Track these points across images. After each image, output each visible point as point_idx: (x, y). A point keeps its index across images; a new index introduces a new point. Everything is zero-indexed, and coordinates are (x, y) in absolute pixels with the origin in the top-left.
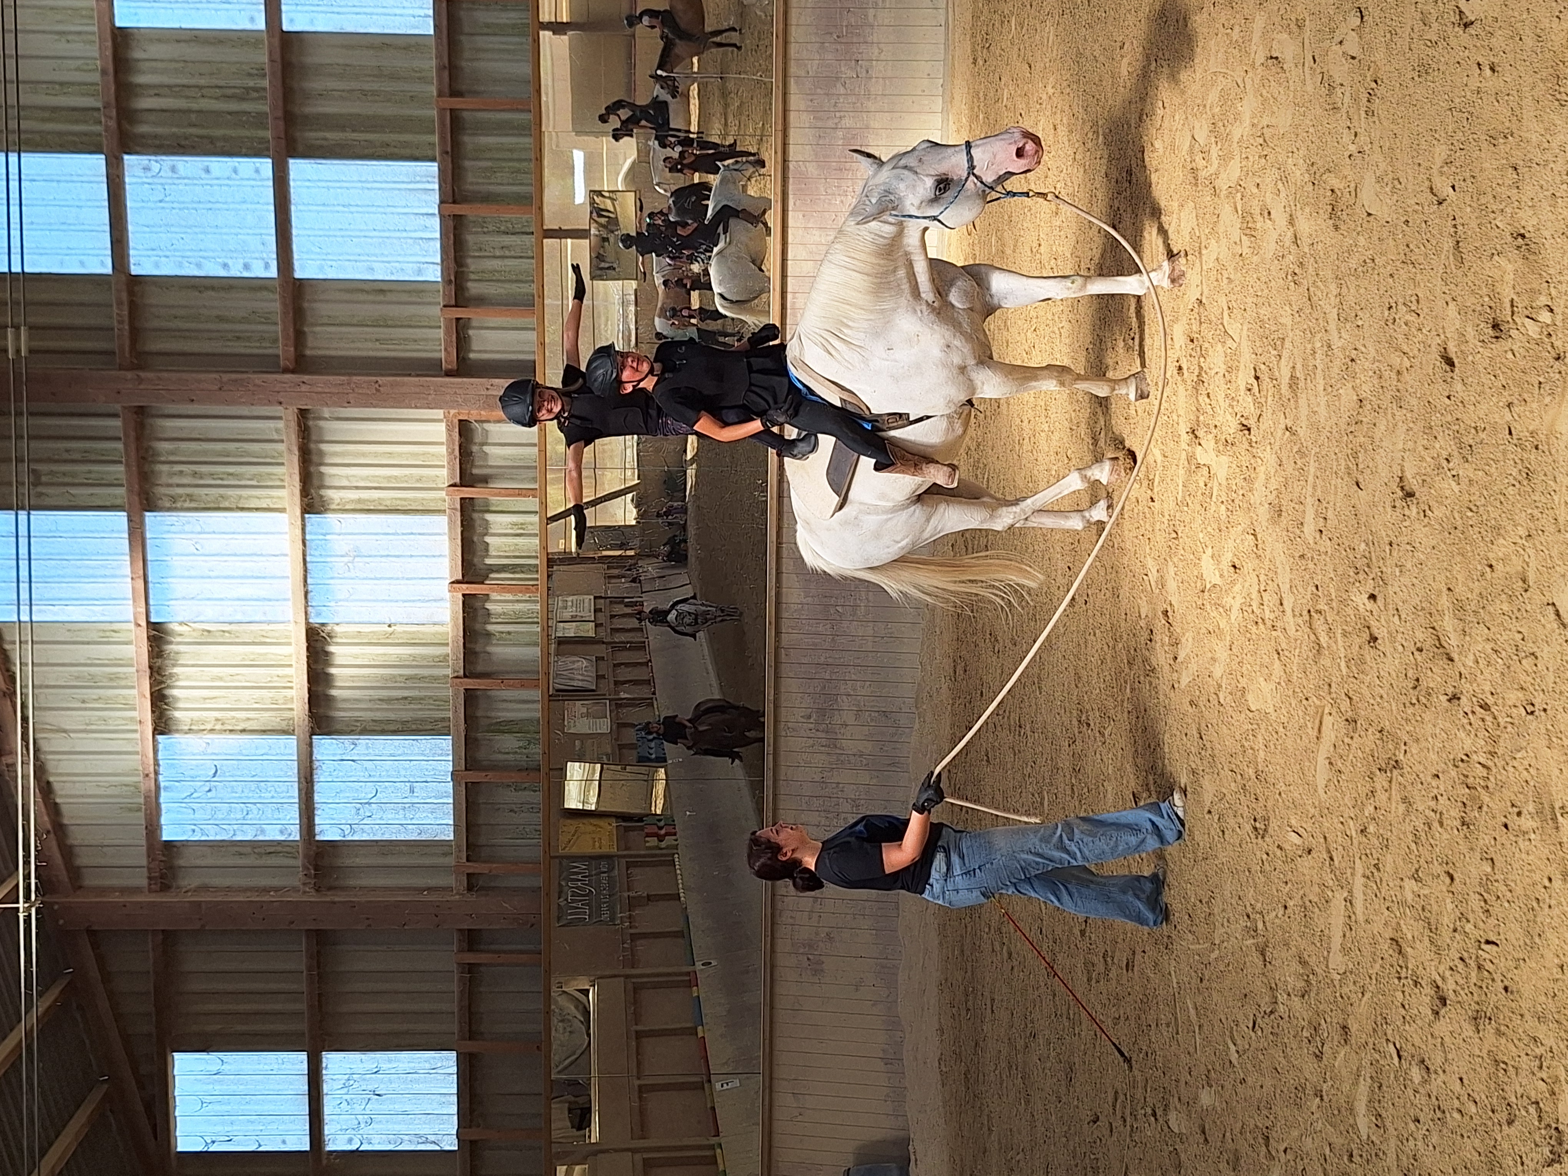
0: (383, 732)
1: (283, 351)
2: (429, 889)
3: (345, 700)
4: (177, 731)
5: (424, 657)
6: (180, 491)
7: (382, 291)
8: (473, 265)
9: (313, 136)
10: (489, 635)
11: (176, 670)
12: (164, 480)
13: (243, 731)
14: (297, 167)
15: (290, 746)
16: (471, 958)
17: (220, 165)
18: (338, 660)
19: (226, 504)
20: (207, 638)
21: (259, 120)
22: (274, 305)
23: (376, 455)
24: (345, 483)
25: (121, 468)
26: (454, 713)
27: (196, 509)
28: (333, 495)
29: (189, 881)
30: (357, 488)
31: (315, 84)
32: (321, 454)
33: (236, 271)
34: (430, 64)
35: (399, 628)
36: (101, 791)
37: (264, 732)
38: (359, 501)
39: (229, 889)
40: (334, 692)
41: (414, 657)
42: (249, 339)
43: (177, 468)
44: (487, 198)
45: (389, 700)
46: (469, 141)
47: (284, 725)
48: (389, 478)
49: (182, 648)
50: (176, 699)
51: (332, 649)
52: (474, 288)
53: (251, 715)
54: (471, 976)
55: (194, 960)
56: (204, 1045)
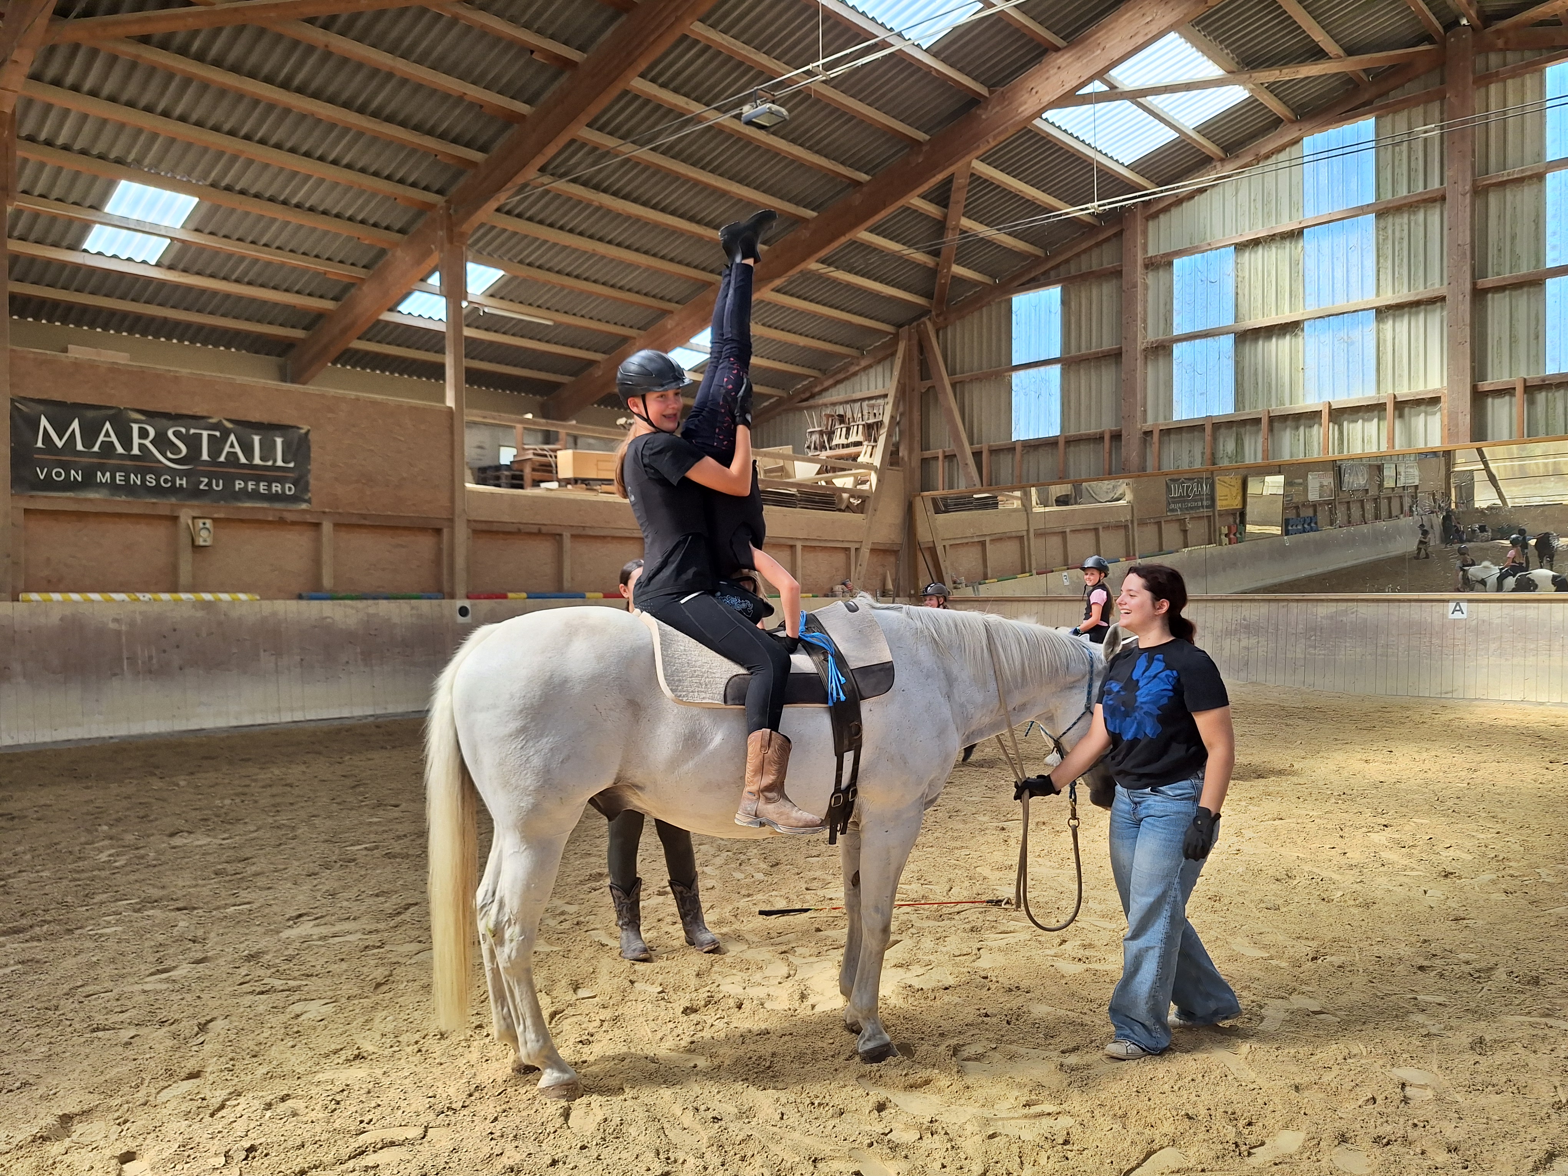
0: (1236, 373)
1: (1490, 281)
2: (1145, 411)
3: (1256, 349)
4: (1237, 257)
5: (1283, 392)
6: (1390, 232)
7: (1537, 337)
8: (1559, 393)
10: (1297, 428)
11: (1274, 249)
12: (1398, 221)
13: (1237, 294)
15: (1228, 321)
16: (1107, 437)
18: (1280, 342)
19: (1381, 260)
20: (1294, 264)
22: (1525, 269)
23: (1417, 347)
24: (1397, 331)
25: (1405, 193)
26: (1248, 413)
27: (1378, 244)
28: (1388, 325)
29: (1151, 279)
30: (1394, 339)
32: (1417, 313)
35: (1301, 374)
36: (1201, 220)
37: (1237, 306)
38: (1385, 341)
39: (1146, 301)
40: (1260, 343)
41: (1283, 386)
42: (1499, 257)
43: (1406, 227)
45: (1256, 374)
47: (1240, 316)
48: (1401, 357)
49: (1287, 250)
50: (1256, 252)
51: (1288, 337)
52: (1540, 397)
53: (1247, 297)
54: (1098, 439)
55: (1108, 289)
56: (1065, 302)
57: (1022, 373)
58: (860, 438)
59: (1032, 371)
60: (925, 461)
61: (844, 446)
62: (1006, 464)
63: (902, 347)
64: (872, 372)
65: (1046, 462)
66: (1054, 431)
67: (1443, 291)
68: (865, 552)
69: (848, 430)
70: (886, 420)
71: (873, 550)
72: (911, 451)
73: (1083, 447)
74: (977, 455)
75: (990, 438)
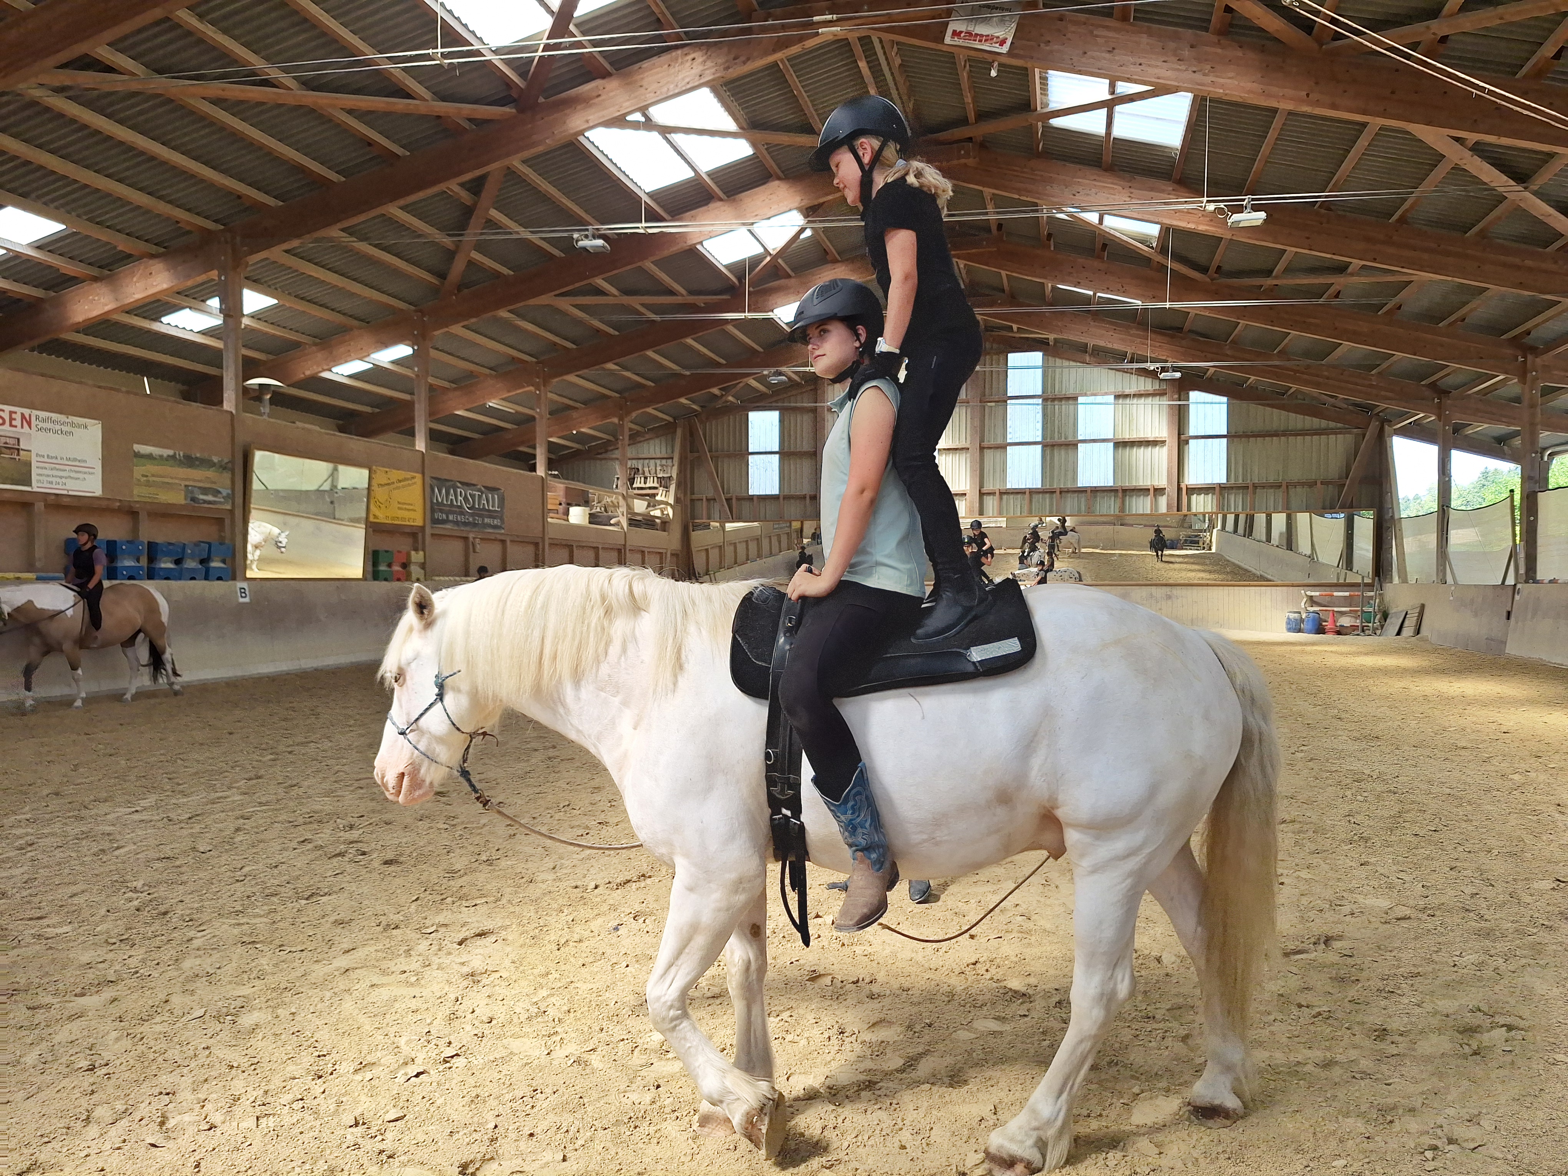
1: (986, 444)
7: (1004, 470)
8: (1012, 496)
9: (1048, 451)
14: (1039, 447)
17: (1039, 426)
21: (1052, 437)
22: (999, 441)
31: (1063, 452)
33: (1009, 430)
34: (1069, 485)
42: (990, 434)
44: (1031, 501)
46: (1048, 495)
52: (1005, 497)
54: (804, 497)
55: (807, 419)
56: (781, 421)
57: (756, 456)
58: (655, 485)
59: (762, 456)
60: (692, 500)
61: (642, 488)
62: (746, 506)
63: (679, 432)
64: (652, 442)
65: (771, 507)
66: (775, 491)
67: (967, 446)
68: (669, 555)
69: (646, 478)
70: (674, 476)
71: (672, 555)
72: (685, 494)
73: (792, 501)
74: (728, 500)
75: (735, 492)
